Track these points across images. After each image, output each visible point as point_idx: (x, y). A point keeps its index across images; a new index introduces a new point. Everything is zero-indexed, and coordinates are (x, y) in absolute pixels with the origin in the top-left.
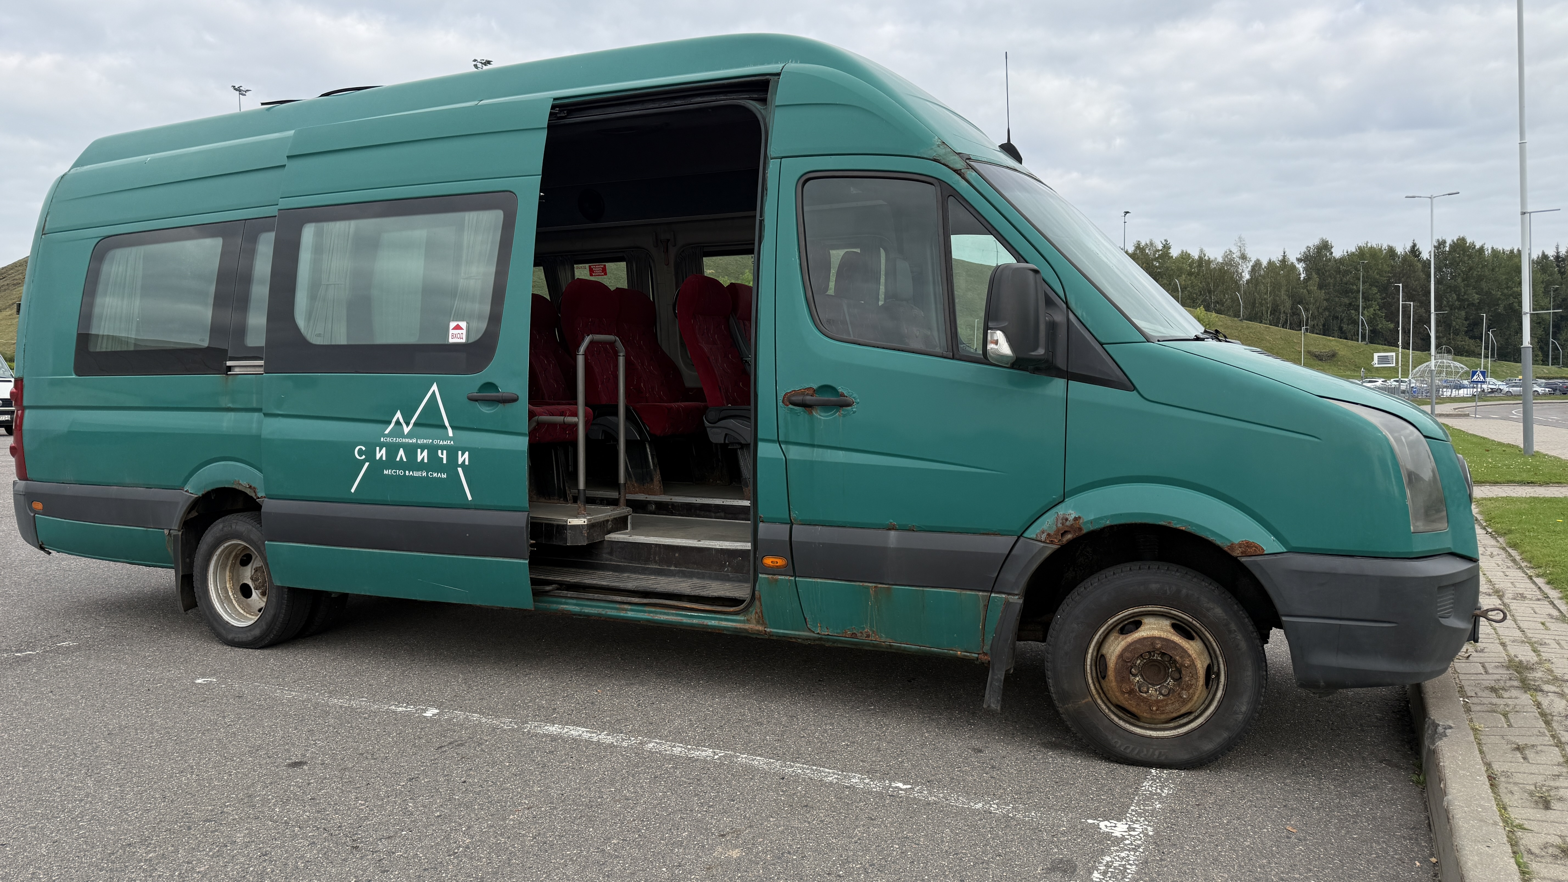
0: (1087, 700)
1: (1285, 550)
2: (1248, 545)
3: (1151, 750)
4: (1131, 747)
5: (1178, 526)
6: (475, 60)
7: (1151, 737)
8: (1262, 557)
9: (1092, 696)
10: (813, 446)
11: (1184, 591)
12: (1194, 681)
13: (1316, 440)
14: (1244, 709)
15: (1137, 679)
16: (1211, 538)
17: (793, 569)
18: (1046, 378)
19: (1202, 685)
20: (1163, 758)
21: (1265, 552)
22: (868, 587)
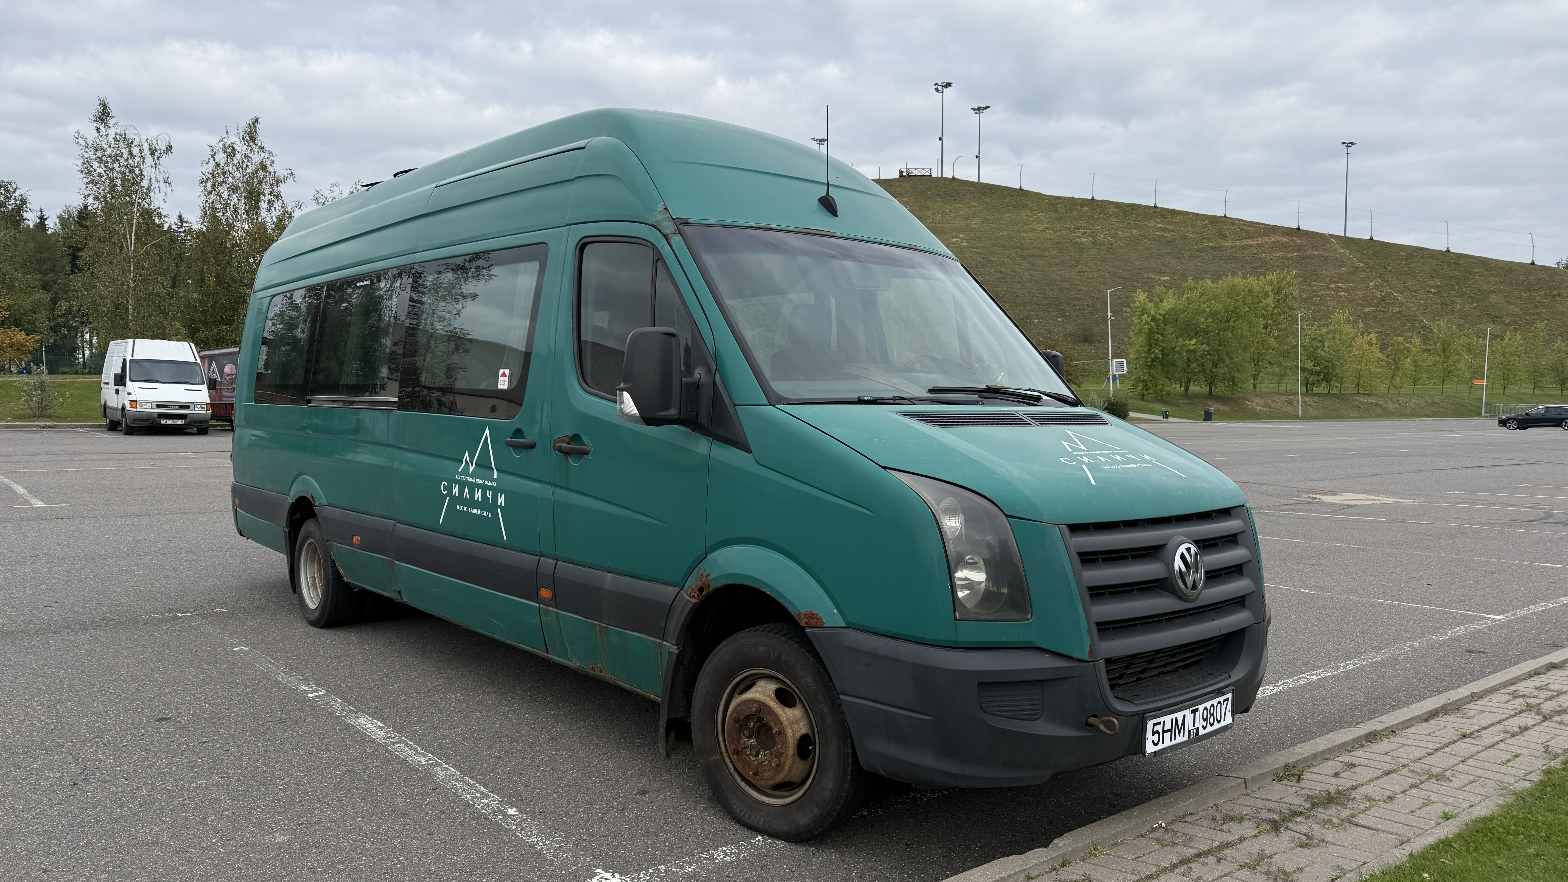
0: (715, 757)
1: (844, 625)
2: (812, 616)
3: (758, 816)
4: (745, 810)
5: (765, 591)
6: (936, 84)
7: (763, 803)
8: (821, 629)
9: (721, 754)
10: (567, 489)
11: (783, 657)
12: (784, 749)
13: (869, 513)
14: (830, 786)
15: (752, 741)
16: (786, 605)
17: (556, 602)
18: (699, 435)
19: (793, 755)
20: (767, 826)
21: (825, 625)
22: (595, 625)
